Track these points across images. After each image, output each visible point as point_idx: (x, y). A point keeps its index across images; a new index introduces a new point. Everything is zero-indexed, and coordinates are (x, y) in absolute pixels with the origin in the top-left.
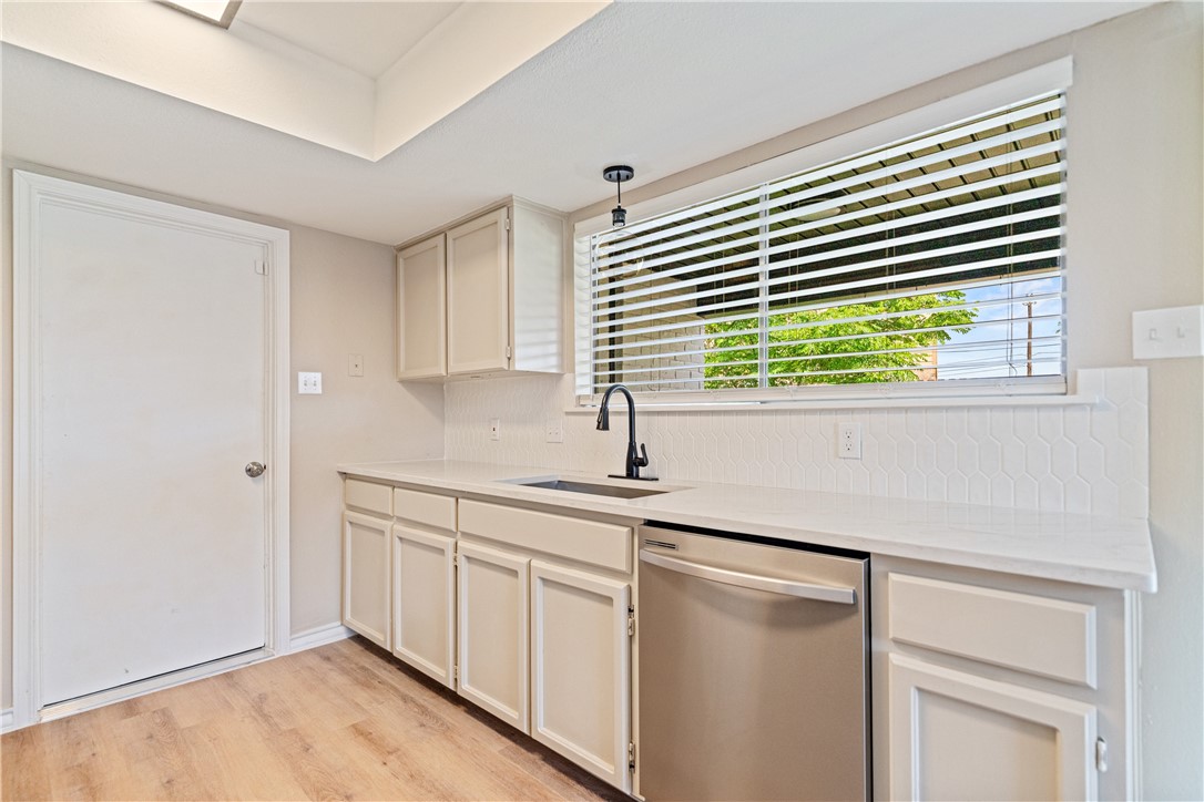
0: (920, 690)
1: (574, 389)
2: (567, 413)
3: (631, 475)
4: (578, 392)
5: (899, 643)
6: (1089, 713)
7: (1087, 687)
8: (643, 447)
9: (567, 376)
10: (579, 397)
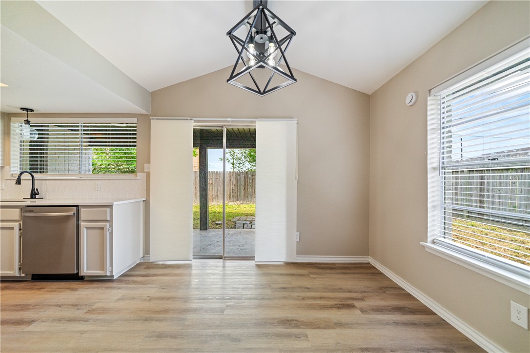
0: (86, 228)
1: (10, 171)
2: (6, 179)
3: (32, 198)
4: (12, 173)
5: (84, 221)
6: (108, 224)
7: (108, 220)
8: (37, 189)
9: (7, 167)
10: (13, 174)
